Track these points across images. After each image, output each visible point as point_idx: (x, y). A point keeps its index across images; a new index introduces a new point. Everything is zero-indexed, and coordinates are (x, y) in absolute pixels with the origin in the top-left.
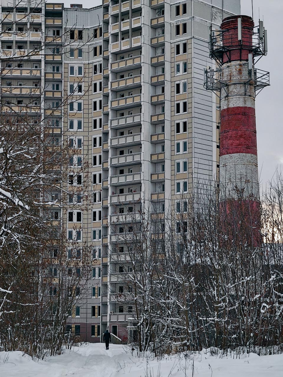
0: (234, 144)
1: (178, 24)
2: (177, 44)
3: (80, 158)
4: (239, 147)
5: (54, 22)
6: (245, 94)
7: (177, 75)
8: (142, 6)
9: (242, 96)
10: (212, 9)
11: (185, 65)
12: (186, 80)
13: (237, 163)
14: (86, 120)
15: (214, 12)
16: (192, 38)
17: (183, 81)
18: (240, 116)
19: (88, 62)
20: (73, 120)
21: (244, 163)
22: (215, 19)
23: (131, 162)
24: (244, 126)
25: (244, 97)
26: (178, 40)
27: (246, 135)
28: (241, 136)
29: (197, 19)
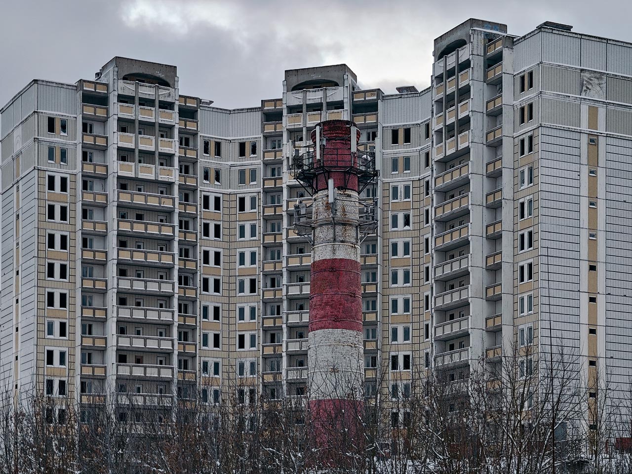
0: (318, 316)
1: (522, 106)
2: (521, 138)
3: (407, 329)
4: (324, 319)
5: (365, 120)
6: (335, 240)
7: (522, 188)
8: (471, 83)
9: (330, 244)
10: (582, 74)
11: (531, 170)
12: (531, 196)
13: (321, 344)
14: (416, 269)
15: (586, 79)
16: (539, 127)
17: (528, 198)
18: (326, 274)
19: (418, 177)
20: (397, 270)
21: (330, 344)
22: (588, 91)
23: (458, 332)
24: (331, 288)
25: (333, 243)
26: (522, 131)
27: (334, 301)
28: (327, 304)
29: (549, 94)
